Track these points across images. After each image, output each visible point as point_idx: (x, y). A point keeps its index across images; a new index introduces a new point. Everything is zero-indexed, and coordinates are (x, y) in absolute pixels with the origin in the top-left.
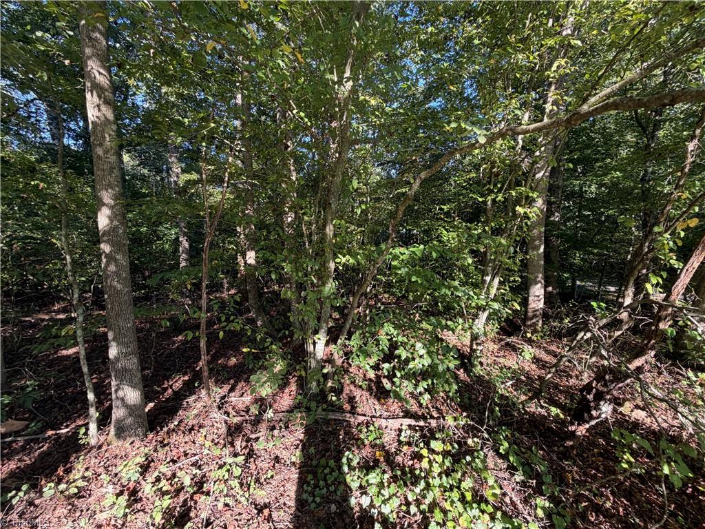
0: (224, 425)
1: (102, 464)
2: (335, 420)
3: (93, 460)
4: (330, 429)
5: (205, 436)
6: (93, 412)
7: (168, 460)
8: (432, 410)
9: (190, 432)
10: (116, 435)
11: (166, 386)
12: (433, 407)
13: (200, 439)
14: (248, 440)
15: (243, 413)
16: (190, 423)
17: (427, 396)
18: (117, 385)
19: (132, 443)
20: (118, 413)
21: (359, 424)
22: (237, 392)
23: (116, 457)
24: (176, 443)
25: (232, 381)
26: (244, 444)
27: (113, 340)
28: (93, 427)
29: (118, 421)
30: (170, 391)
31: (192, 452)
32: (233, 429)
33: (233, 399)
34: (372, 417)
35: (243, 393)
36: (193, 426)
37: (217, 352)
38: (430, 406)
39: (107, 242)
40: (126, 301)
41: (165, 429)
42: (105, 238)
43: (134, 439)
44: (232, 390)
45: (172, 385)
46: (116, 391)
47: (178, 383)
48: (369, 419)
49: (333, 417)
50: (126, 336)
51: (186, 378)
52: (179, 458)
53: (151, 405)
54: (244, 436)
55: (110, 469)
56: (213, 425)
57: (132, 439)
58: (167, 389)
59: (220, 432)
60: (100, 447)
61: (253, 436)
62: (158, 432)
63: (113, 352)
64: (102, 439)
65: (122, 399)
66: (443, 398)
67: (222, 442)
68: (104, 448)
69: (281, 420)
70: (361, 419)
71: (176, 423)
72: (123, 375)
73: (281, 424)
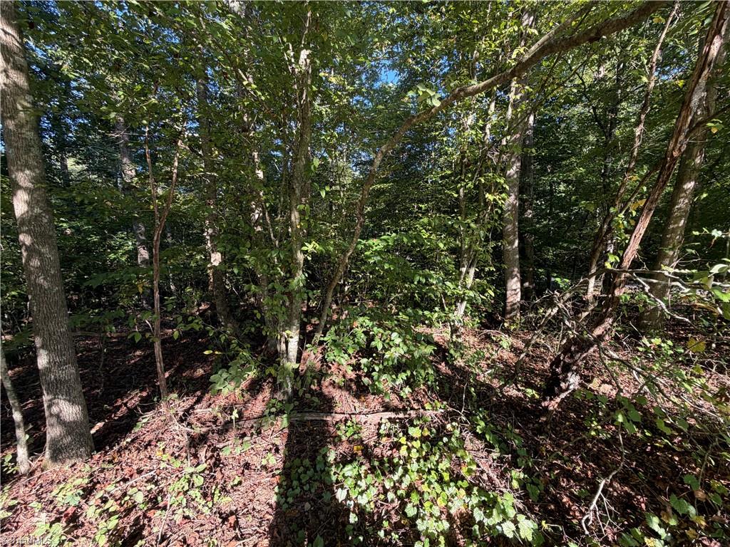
0: (186, 437)
1: (34, 491)
2: (312, 421)
3: (22, 490)
4: (306, 430)
5: (164, 450)
6: (21, 434)
7: (118, 479)
8: (412, 402)
9: (146, 448)
10: (51, 458)
11: (119, 403)
12: (414, 400)
13: (158, 453)
14: (215, 449)
15: (209, 424)
16: (147, 439)
17: (407, 390)
18: (50, 400)
19: (73, 466)
20: (53, 432)
21: (337, 423)
22: (204, 403)
23: (52, 482)
24: (129, 461)
25: (198, 393)
26: (209, 454)
27: (42, 347)
28: (22, 452)
29: (55, 442)
30: (124, 408)
31: (148, 468)
32: (197, 440)
33: (198, 411)
34: (350, 415)
35: (210, 404)
36: (150, 441)
37: (181, 365)
38: (411, 399)
39: (28, 232)
40: (56, 303)
41: (116, 448)
42: (25, 228)
43: (76, 461)
44: (198, 401)
45: (127, 402)
46: (49, 407)
47: (134, 399)
48: (348, 416)
49: (310, 418)
50: (58, 343)
51: (144, 394)
52: (131, 476)
53: (100, 425)
54: (209, 446)
55: (44, 496)
56: (174, 439)
57: (73, 461)
58: (120, 406)
59: (182, 444)
60: (32, 474)
61: (220, 445)
62: (106, 452)
63: (42, 361)
64: (34, 465)
65: (58, 416)
66: (424, 390)
67: (184, 455)
68: (37, 474)
69: (252, 427)
70: (338, 417)
71: (129, 440)
72: (58, 388)
73: (253, 431)
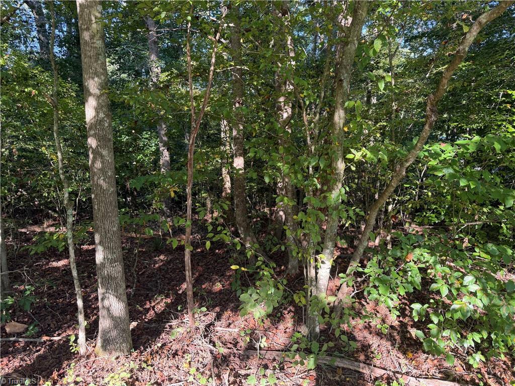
1: (91, 373)
2: (343, 369)
3: (83, 369)
4: (337, 378)
5: (190, 364)
6: (81, 319)
7: (152, 381)
9: (174, 357)
10: (102, 346)
11: (148, 306)
12: (489, 374)
13: (185, 365)
14: (237, 375)
16: (174, 348)
18: (103, 294)
19: (117, 358)
20: (104, 324)
22: (223, 322)
23: (103, 369)
25: (217, 309)
26: (232, 379)
27: (100, 243)
28: (82, 335)
29: (105, 333)
30: (152, 312)
31: (177, 377)
32: (219, 360)
33: (218, 328)
35: (230, 324)
36: (177, 351)
39: (94, 136)
41: (149, 350)
42: (92, 132)
43: (120, 354)
44: (219, 317)
45: (154, 306)
46: (103, 299)
49: (341, 365)
50: (111, 241)
51: (169, 301)
53: (134, 324)
54: (231, 370)
55: (98, 379)
56: (198, 353)
58: (149, 309)
60: (88, 357)
61: (243, 372)
62: (141, 352)
63: (99, 257)
64: (90, 349)
65: (108, 310)
67: (209, 373)
68: (92, 359)
69: (274, 360)
71: (159, 345)
72: (108, 281)
73: (275, 364)
